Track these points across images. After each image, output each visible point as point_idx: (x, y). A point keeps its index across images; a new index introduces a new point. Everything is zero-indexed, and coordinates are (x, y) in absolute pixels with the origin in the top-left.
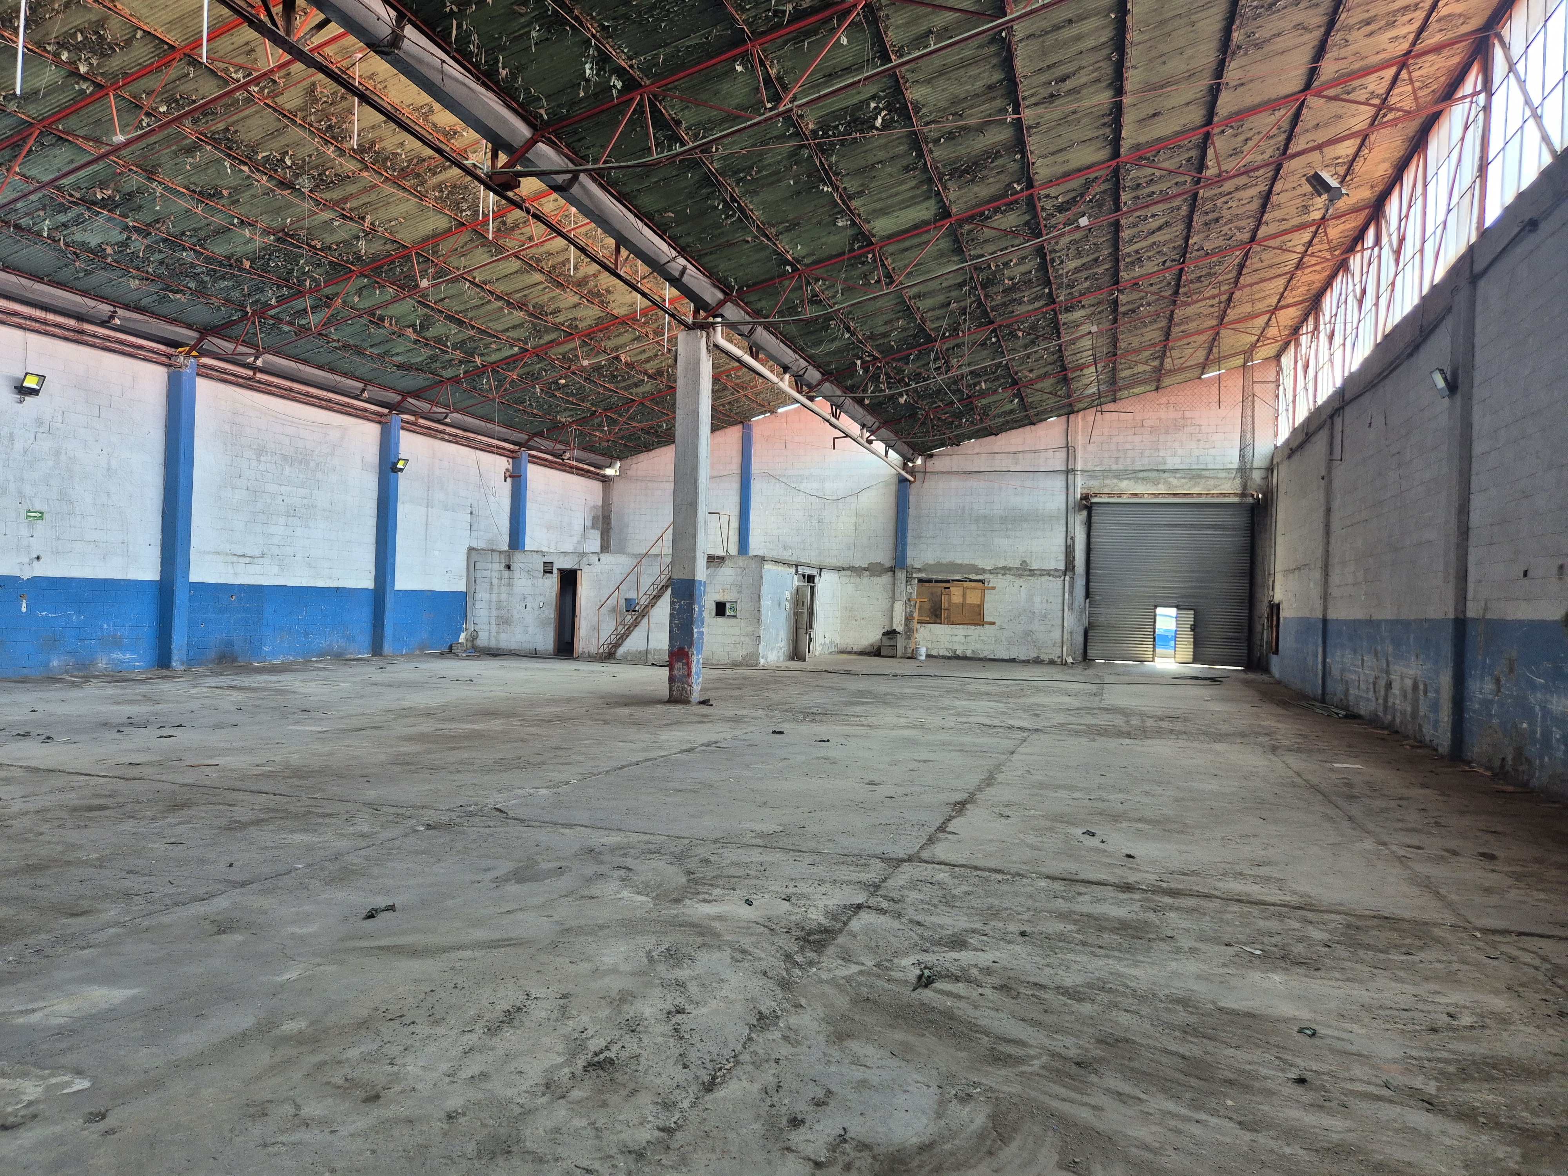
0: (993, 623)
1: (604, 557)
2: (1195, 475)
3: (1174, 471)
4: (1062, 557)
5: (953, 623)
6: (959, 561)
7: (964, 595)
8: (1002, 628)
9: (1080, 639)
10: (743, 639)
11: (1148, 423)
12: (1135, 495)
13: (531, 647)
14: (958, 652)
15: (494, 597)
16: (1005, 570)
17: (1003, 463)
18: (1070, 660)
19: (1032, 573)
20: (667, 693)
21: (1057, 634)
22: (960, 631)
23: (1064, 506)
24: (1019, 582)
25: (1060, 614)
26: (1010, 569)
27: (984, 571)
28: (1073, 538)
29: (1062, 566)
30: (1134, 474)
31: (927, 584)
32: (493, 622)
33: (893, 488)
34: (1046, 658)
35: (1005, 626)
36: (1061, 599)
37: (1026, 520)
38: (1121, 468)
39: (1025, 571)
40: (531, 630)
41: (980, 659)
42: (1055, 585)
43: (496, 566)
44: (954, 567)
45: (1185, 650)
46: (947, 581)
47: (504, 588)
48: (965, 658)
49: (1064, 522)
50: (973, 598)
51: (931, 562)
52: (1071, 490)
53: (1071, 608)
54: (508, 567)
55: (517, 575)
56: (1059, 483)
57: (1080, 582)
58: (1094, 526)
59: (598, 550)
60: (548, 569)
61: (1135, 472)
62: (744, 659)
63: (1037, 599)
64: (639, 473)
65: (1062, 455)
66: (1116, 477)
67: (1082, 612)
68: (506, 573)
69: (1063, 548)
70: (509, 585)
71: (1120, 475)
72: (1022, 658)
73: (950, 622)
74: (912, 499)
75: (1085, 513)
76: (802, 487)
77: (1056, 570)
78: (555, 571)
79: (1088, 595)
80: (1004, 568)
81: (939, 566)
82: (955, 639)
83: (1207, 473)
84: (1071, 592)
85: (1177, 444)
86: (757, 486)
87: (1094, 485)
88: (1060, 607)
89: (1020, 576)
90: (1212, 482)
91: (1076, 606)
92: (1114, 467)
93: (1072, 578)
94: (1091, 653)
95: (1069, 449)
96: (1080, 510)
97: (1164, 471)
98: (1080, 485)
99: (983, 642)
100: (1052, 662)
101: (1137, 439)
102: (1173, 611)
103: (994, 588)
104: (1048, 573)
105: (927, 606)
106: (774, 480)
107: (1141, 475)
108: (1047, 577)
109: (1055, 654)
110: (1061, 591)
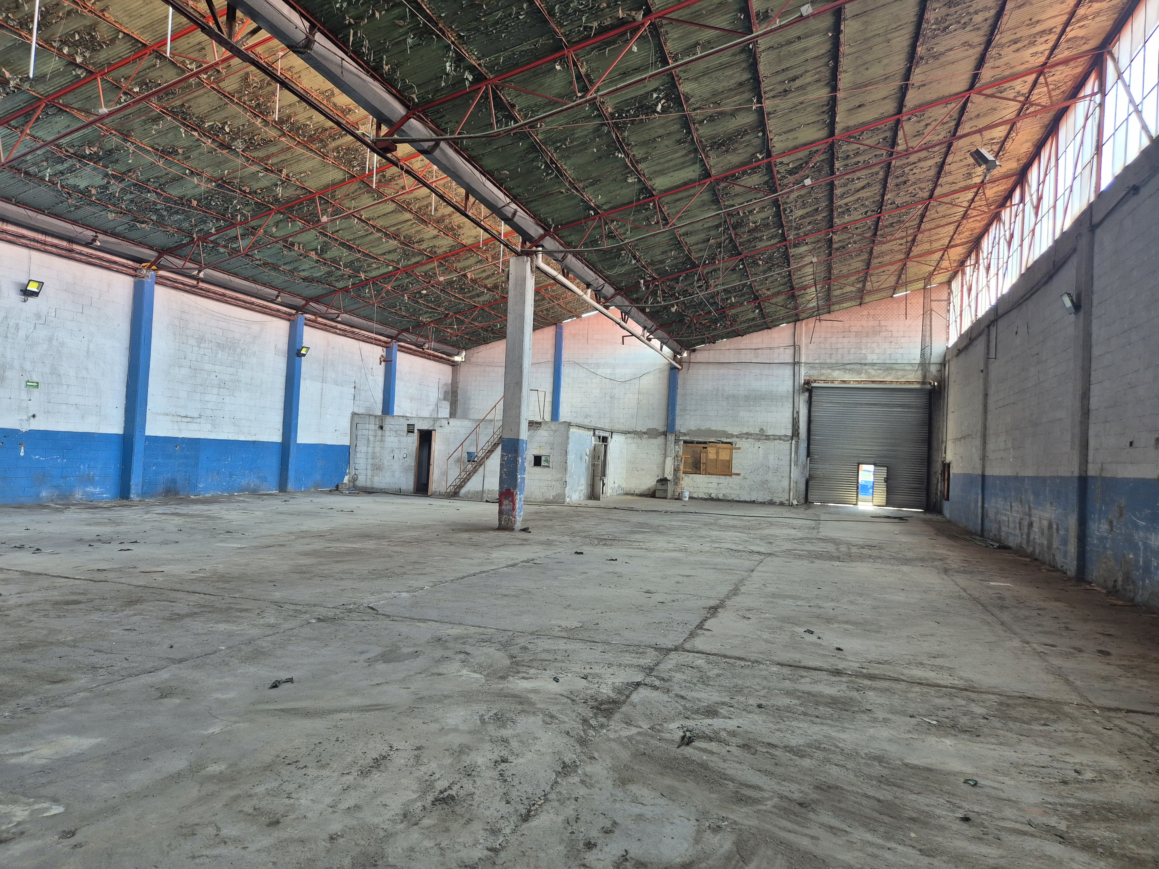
0: (739, 474)
1: (452, 421)
2: (888, 367)
3: (874, 364)
4: (790, 426)
5: (709, 474)
6: (714, 428)
7: (717, 453)
8: (745, 478)
9: (803, 487)
10: (554, 483)
11: (854, 329)
12: (844, 382)
13: (397, 487)
14: (713, 495)
15: (370, 450)
16: (748, 435)
17: (748, 356)
18: (795, 502)
19: (768, 438)
20: (496, 523)
21: (785, 483)
22: (714, 479)
23: (791, 389)
24: (758, 444)
25: (788, 468)
26: (751, 434)
27: (732, 436)
28: (798, 413)
29: (790, 433)
30: (843, 366)
31: (690, 445)
32: (369, 467)
33: (666, 373)
34: (777, 500)
35: (747, 476)
36: (788, 457)
37: (763, 399)
38: (833, 361)
39: (762, 436)
40: (397, 474)
41: (729, 501)
42: (785, 446)
43: (372, 427)
44: (710, 432)
45: (881, 497)
46: (705, 443)
47: (377, 443)
48: (718, 500)
49: (791, 400)
50: (724, 456)
51: (694, 428)
52: (797, 377)
53: (796, 464)
54: (381, 428)
55: (387, 433)
56: (788, 371)
57: (803, 445)
58: (813, 404)
59: (448, 416)
60: (410, 430)
61: (844, 364)
62: (554, 498)
63: (771, 457)
64: (479, 360)
65: (790, 351)
66: (829, 368)
67: (804, 467)
68: (379, 432)
69: (791, 420)
70: (382, 441)
71: (833, 367)
72: (760, 500)
73: (707, 473)
74: (680, 382)
75: (807, 394)
76: (599, 372)
77: (786, 436)
78: (416, 431)
79: (809, 454)
80: (747, 434)
81: (699, 432)
82: (710, 485)
83: (897, 366)
84: (796, 452)
85: (875, 345)
86: (565, 370)
87: (814, 374)
88: (788, 463)
89: (759, 439)
90: (900, 373)
91: (800, 463)
92: (828, 361)
93: (797, 442)
94: (811, 498)
95: (795, 347)
96: (803, 392)
97: (865, 364)
98: (803, 374)
99: (731, 488)
100: (782, 504)
101: (846, 340)
102: (871, 468)
103: (739, 448)
104: (780, 438)
105: (690, 461)
106: (578, 366)
107: (848, 367)
108: (778, 441)
109: (784, 498)
110: (788, 452)
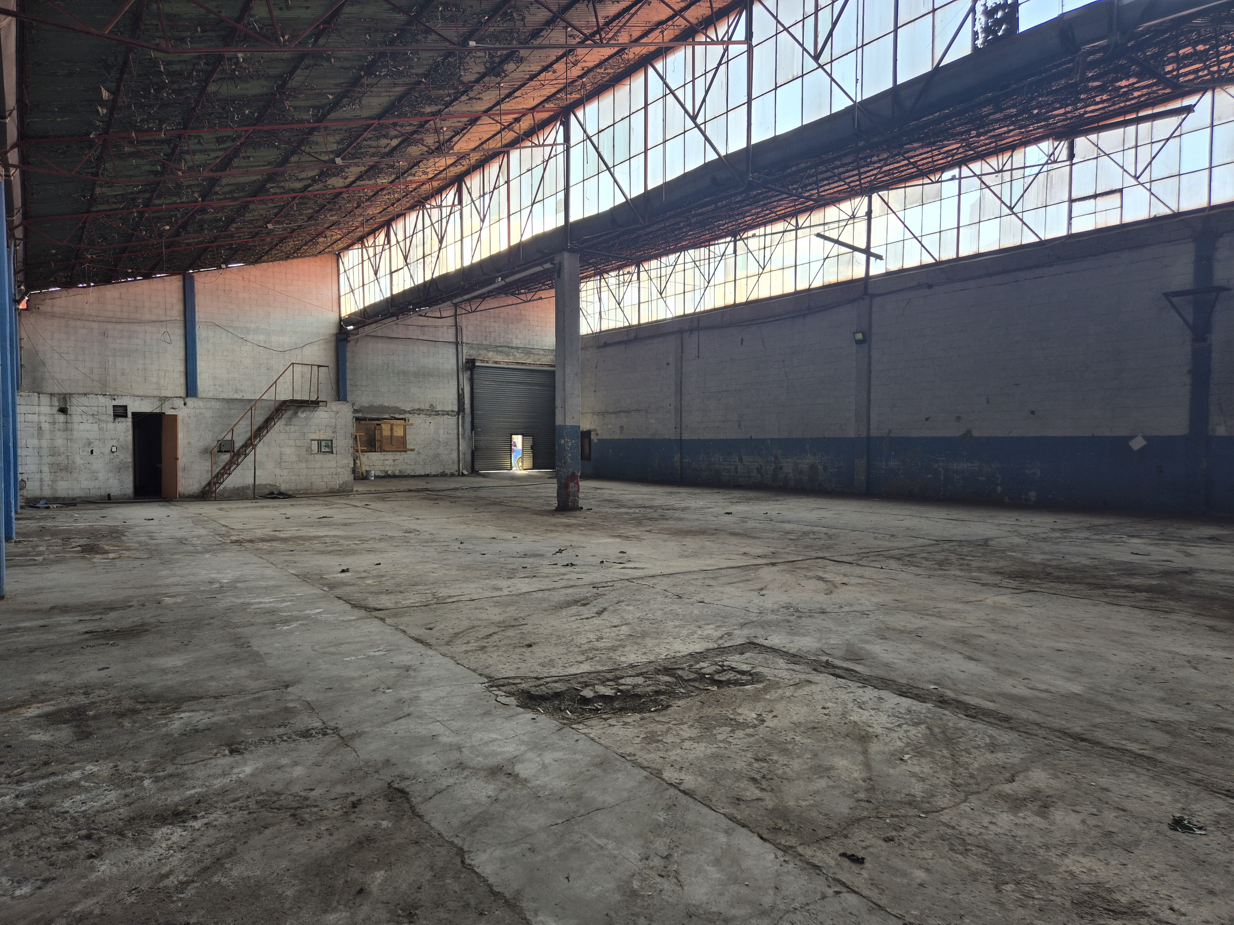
0: (412, 450)
1: (190, 401)
2: (528, 351)
3: (518, 348)
4: (456, 402)
5: (384, 451)
6: (387, 404)
7: (392, 430)
8: (419, 453)
9: (469, 457)
11: (502, 315)
12: (496, 362)
13: (103, 493)
14: (389, 472)
15: (45, 443)
16: (420, 411)
17: (414, 333)
18: (465, 472)
19: (437, 413)
21: (454, 455)
22: (390, 456)
23: (455, 367)
24: (429, 419)
25: (456, 441)
26: (422, 410)
27: (405, 412)
28: (463, 389)
29: (456, 409)
30: (497, 349)
31: (363, 422)
32: (46, 469)
33: (333, 345)
34: (448, 472)
35: (421, 451)
36: (456, 431)
37: (431, 376)
38: (488, 343)
39: (433, 412)
40: (101, 476)
41: (405, 477)
42: (452, 421)
43: (45, 409)
44: (383, 409)
45: (528, 463)
46: (378, 419)
47: (58, 434)
48: (394, 476)
49: (456, 378)
50: (399, 432)
51: (366, 405)
52: (460, 356)
53: (463, 437)
54: (63, 411)
55: (76, 419)
56: (452, 350)
57: (468, 419)
58: (476, 381)
60: (120, 412)
61: (496, 347)
62: (340, 487)
63: (441, 432)
64: (56, 309)
65: (452, 331)
66: (486, 349)
67: (471, 439)
68: (61, 418)
69: (456, 396)
70: (66, 430)
71: (488, 348)
72: (433, 473)
73: (382, 450)
74: (349, 355)
75: (469, 373)
76: (250, 338)
77: (453, 411)
78: (130, 415)
79: (473, 428)
80: (419, 410)
81: (371, 408)
82: (386, 463)
83: (534, 351)
84: (463, 426)
85: (517, 331)
86: (201, 333)
87: (473, 354)
88: (456, 436)
89: (430, 415)
90: (536, 357)
91: (466, 436)
92: (484, 343)
93: (463, 417)
94: (477, 467)
95: (457, 327)
96: (466, 370)
97: (512, 348)
98: (466, 353)
99: (407, 463)
100: (452, 475)
101: (496, 325)
103: (412, 425)
104: (447, 413)
105: (364, 439)
106: (219, 329)
107: (500, 349)
108: (447, 416)
109: (454, 469)
110: (456, 426)
